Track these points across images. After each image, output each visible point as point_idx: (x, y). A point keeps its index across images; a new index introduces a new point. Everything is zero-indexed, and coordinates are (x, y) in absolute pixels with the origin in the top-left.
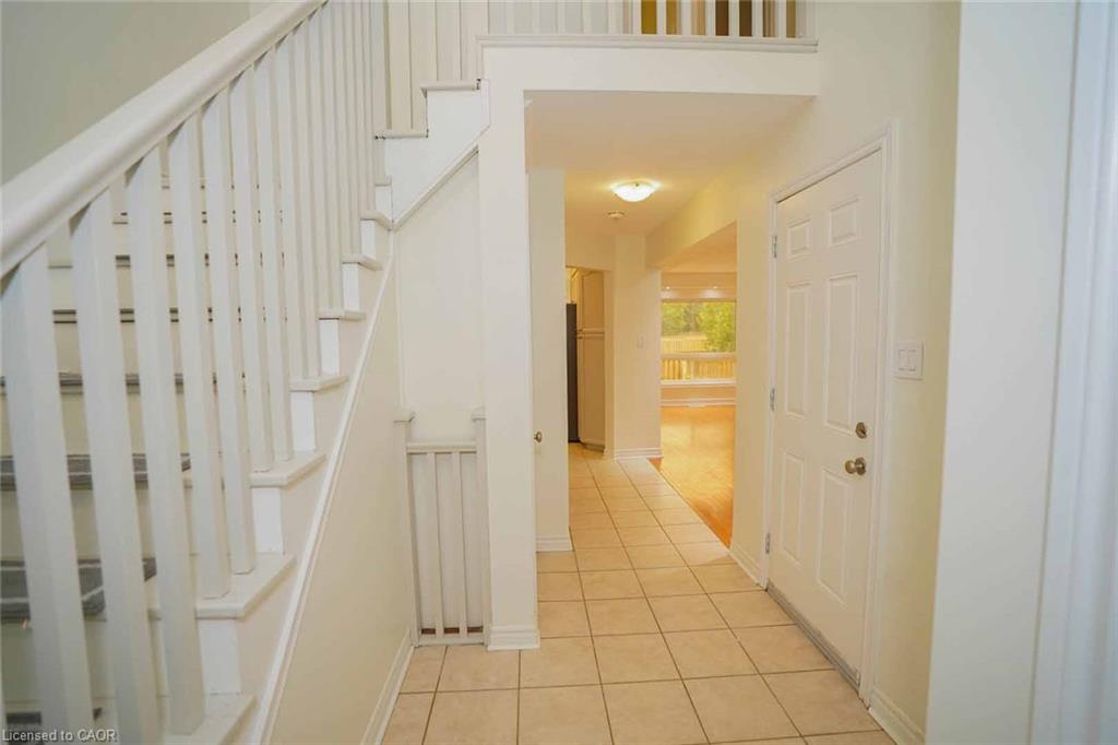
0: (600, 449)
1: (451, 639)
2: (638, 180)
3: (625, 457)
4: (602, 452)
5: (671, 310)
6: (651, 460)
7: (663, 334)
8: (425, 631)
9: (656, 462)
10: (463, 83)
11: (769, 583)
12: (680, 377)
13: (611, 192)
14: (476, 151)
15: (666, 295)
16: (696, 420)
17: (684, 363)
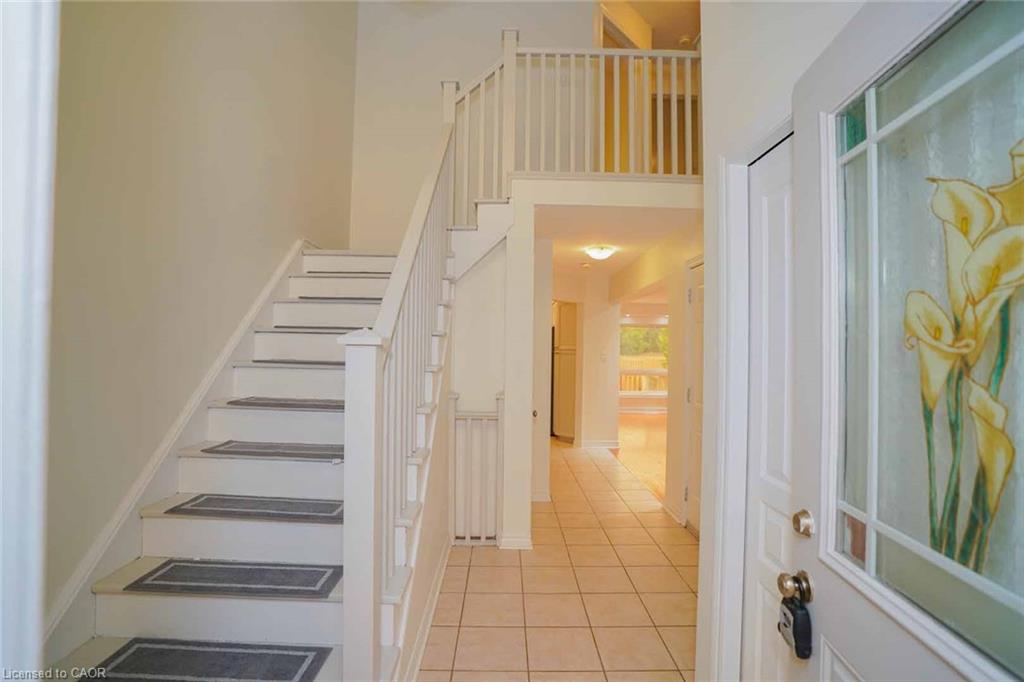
0: (570, 441)
1: (475, 543)
2: (604, 245)
3: (590, 447)
4: (572, 443)
5: (633, 332)
6: (611, 450)
7: (622, 353)
8: (457, 538)
9: (615, 452)
10: (500, 200)
11: (687, 522)
12: (640, 389)
13: (583, 252)
14: (505, 238)
15: (627, 321)
16: (650, 424)
17: (644, 378)
